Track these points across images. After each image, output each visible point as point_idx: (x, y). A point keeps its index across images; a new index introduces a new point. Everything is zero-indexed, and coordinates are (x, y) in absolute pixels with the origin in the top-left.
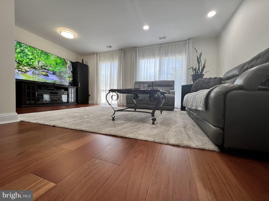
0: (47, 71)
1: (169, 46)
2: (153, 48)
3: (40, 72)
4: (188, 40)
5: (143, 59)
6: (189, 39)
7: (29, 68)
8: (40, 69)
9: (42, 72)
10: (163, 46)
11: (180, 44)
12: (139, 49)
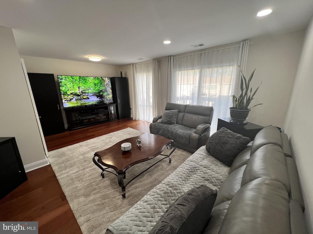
0: (87, 94)
1: (213, 51)
2: (191, 56)
3: (81, 97)
4: (242, 42)
5: (179, 71)
6: (245, 40)
7: (72, 96)
8: (81, 94)
9: (83, 96)
10: (204, 53)
11: (230, 48)
12: (175, 57)
